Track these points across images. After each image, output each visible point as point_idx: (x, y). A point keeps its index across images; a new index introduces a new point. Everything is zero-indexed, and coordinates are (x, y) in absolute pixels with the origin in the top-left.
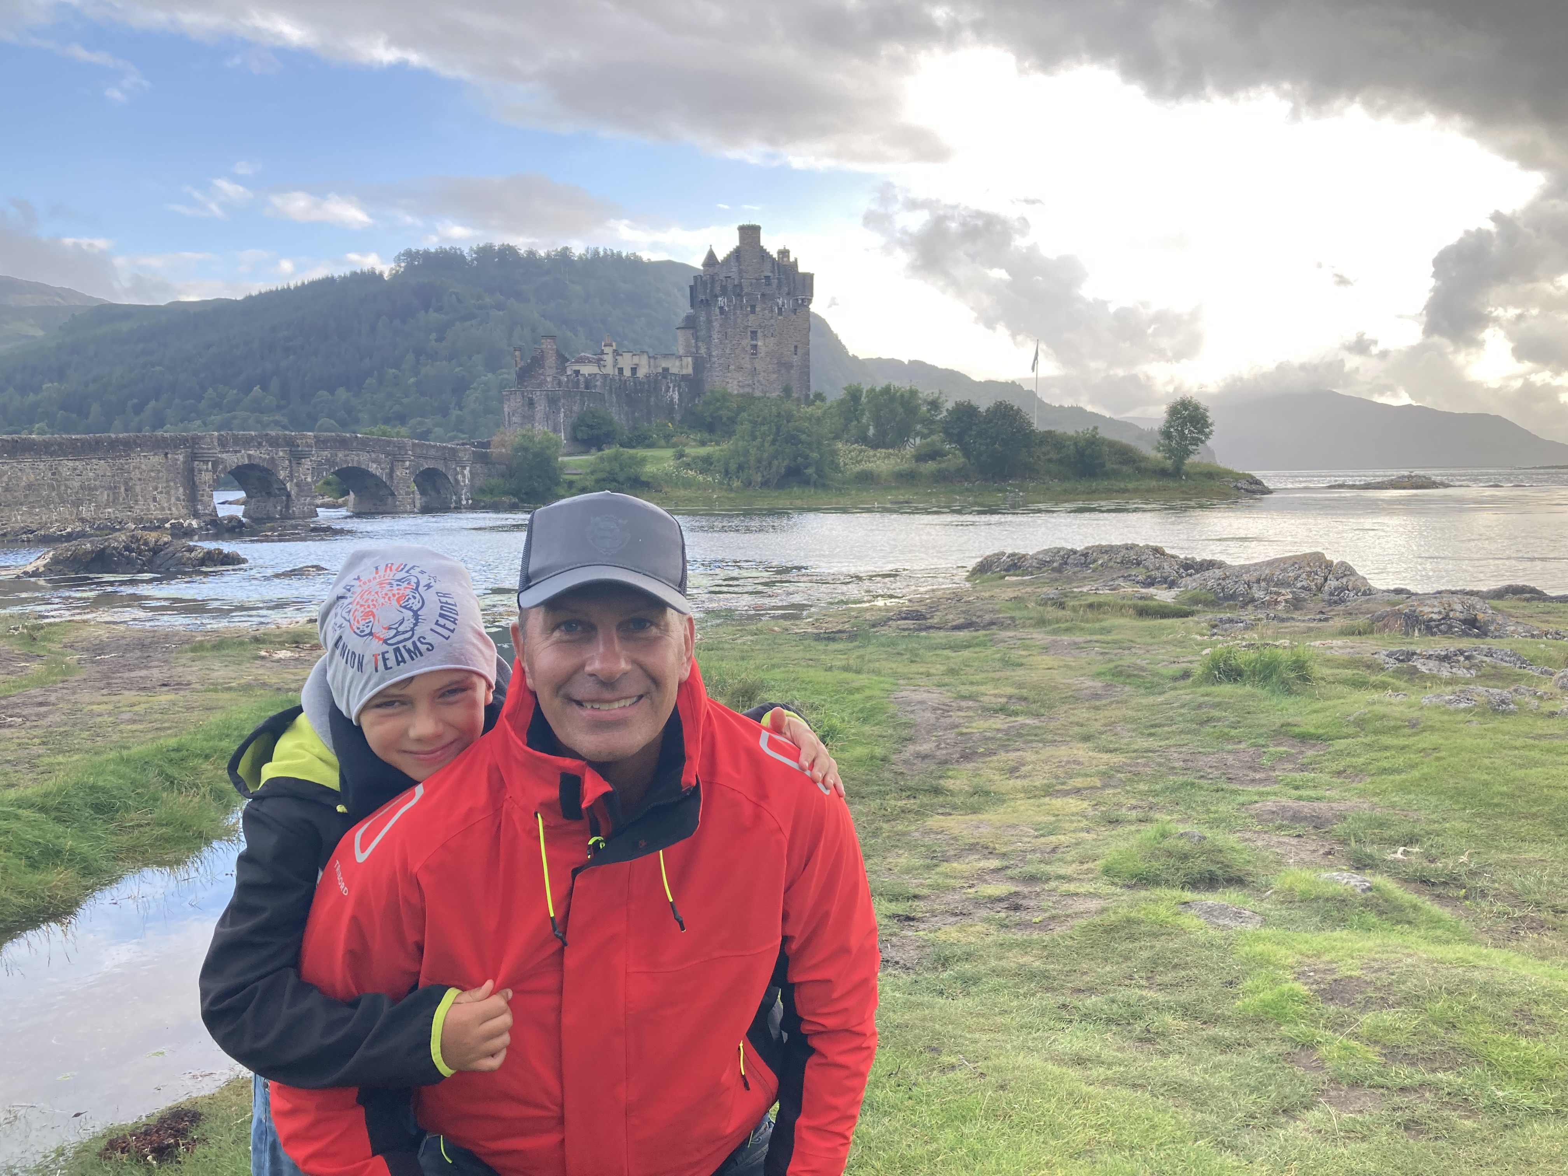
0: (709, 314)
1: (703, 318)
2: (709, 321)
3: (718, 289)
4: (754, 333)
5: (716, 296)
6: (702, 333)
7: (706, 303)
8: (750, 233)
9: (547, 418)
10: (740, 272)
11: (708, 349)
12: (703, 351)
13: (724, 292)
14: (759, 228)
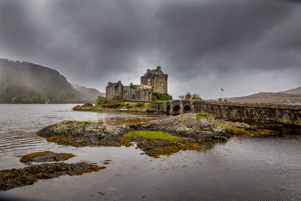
0: (154, 79)
4: (160, 83)
5: (155, 77)
10: (158, 73)
12: (152, 85)
13: (156, 76)
14: (160, 67)
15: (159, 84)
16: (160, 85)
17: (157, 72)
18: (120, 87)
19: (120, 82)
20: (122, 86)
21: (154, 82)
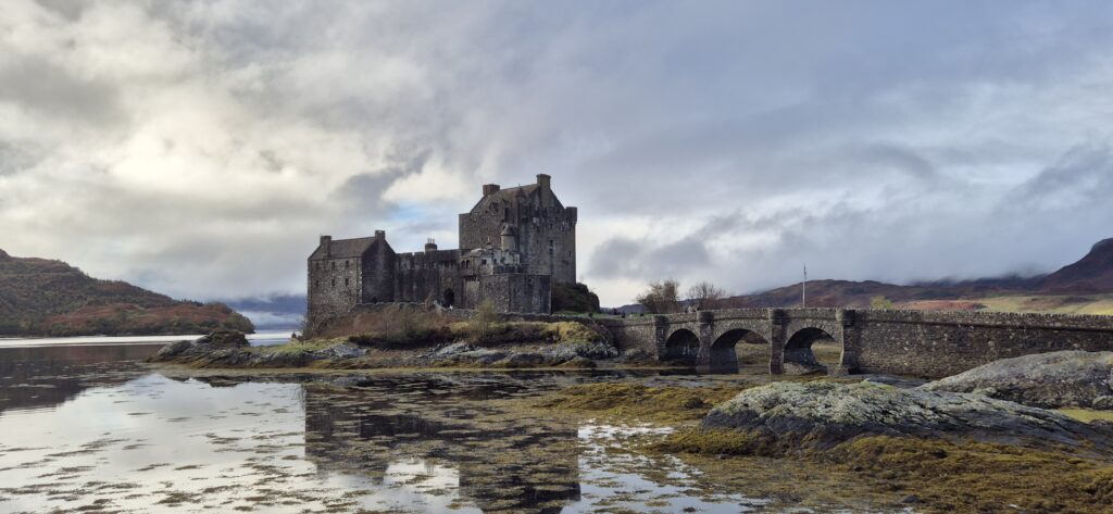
0: (527, 226)
1: (523, 230)
2: (527, 232)
3: (533, 213)
4: (551, 242)
5: (532, 217)
6: (522, 239)
7: (526, 221)
8: (544, 179)
9: (541, 293)
10: (541, 203)
11: (526, 250)
12: (522, 250)
13: (537, 215)
14: (549, 178)
15: (548, 247)
16: (551, 250)
17: (537, 198)
18: (381, 259)
19: (381, 235)
20: (392, 257)
21: (527, 237)
